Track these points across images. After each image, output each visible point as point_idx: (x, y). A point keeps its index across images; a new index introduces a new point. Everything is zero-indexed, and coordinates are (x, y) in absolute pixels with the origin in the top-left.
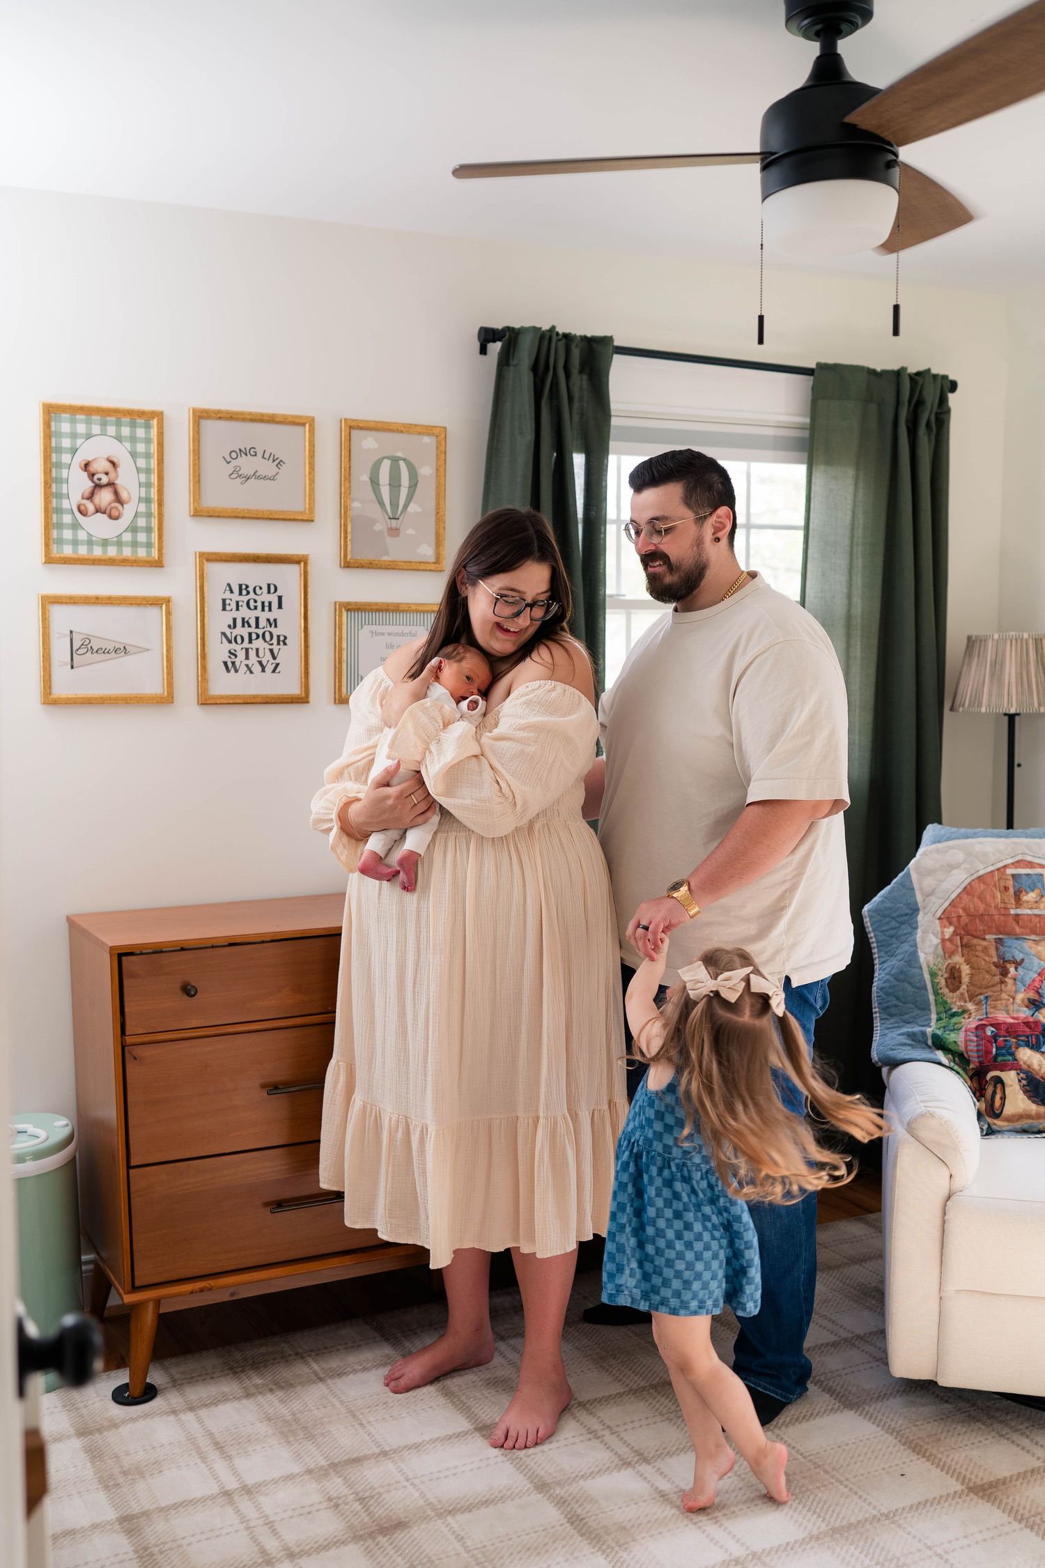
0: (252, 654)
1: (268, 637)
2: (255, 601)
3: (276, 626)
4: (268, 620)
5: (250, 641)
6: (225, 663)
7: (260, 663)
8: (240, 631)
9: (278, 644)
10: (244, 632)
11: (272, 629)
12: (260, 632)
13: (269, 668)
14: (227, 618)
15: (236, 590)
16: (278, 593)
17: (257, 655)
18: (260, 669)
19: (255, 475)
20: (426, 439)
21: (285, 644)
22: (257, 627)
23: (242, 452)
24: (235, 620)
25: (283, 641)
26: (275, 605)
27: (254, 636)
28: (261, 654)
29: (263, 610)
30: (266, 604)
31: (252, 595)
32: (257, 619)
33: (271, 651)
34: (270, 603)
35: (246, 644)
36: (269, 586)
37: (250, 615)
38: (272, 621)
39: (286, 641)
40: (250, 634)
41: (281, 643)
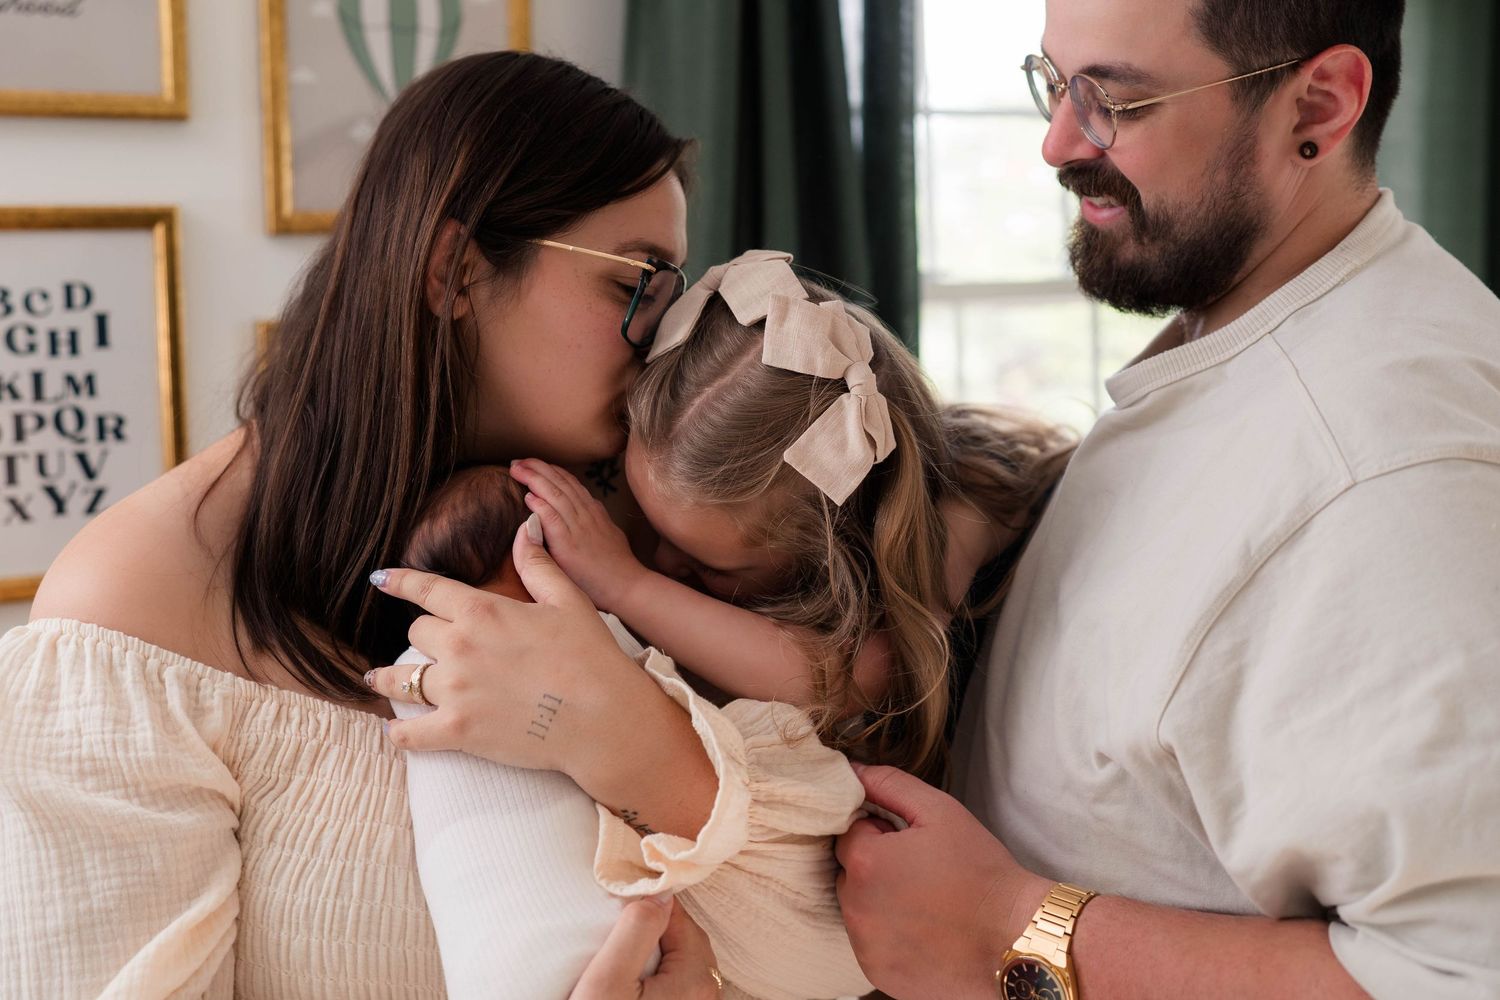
0: (26, 470)
1: (70, 422)
2: (30, 331)
3: (92, 392)
4: (70, 380)
5: (19, 434)
7: (51, 491)
9: (101, 435)
10: (3, 412)
11: (84, 402)
12: (47, 410)
13: (77, 503)
16: (98, 306)
17: (42, 469)
18: (48, 505)
21: (119, 435)
22: (38, 394)
25: (112, 429)
26: (87, 338)
27: (29, 423)
28: (52, 465)
29: (54, 350)
30: (63, 337)
31: (19, 316)
32: (37, 379)
33: (82, 459)
34: (73, 337)
35: (7, 445)
36: (68, 290)
37: (15, 369)
38: (80, 378)
39: (126, 430)
40: (18, 419)
41: (110, 436)
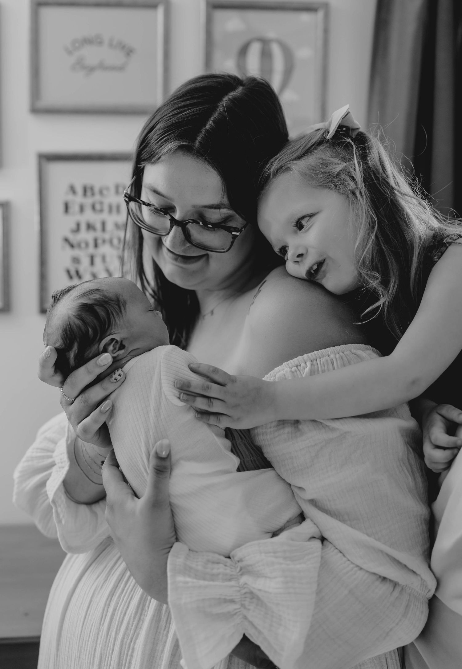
0: (98, 260)
1: (115, 241)
2: (102, 203)
4: (116, 224)
5: (96, 245)
6: (68, 272)
7: (107, 270)
8: (85, 236)
10: (89, 236)
11: (121, 234)
12: (107, 237)
14: (70, 221)
15: (80, 190)
17: (104, 261)
19: (102, 67)
20: (305, 17)
23: (87, 41)
24: (78, 225)
27: (100, 242)
28: (108, 259)
29: (110, 211)
30: (114, 206)
31: (97, 197)
32: (104, 224)
34: (118, 206)
35: (91, 250)
37: (96, 219)
38: (120, 225)
40: (96, 241)
